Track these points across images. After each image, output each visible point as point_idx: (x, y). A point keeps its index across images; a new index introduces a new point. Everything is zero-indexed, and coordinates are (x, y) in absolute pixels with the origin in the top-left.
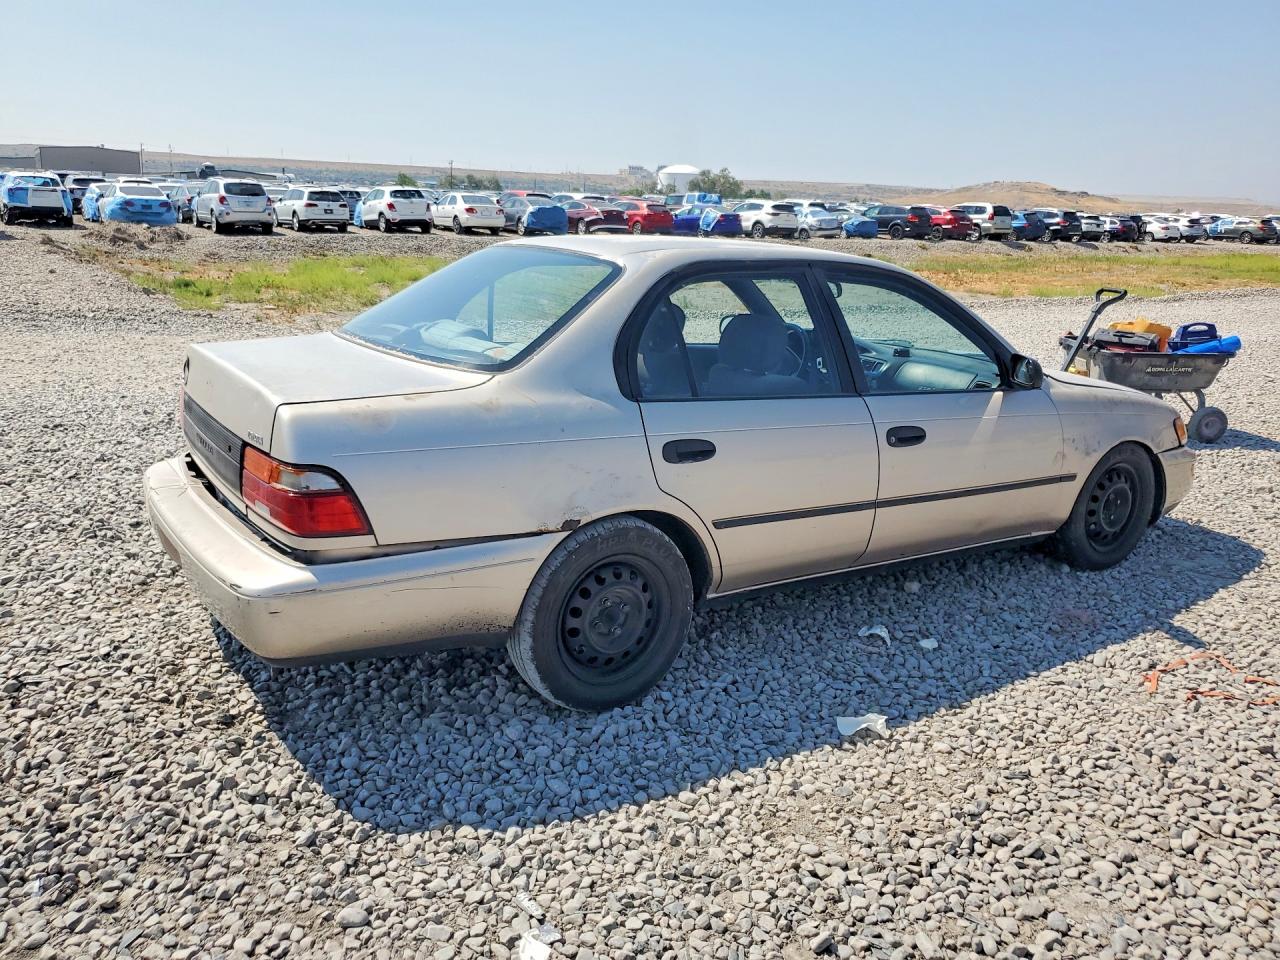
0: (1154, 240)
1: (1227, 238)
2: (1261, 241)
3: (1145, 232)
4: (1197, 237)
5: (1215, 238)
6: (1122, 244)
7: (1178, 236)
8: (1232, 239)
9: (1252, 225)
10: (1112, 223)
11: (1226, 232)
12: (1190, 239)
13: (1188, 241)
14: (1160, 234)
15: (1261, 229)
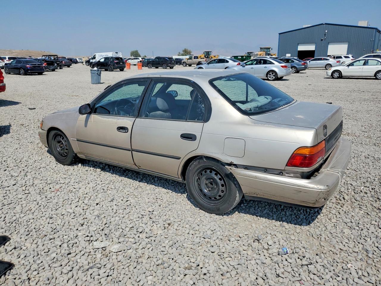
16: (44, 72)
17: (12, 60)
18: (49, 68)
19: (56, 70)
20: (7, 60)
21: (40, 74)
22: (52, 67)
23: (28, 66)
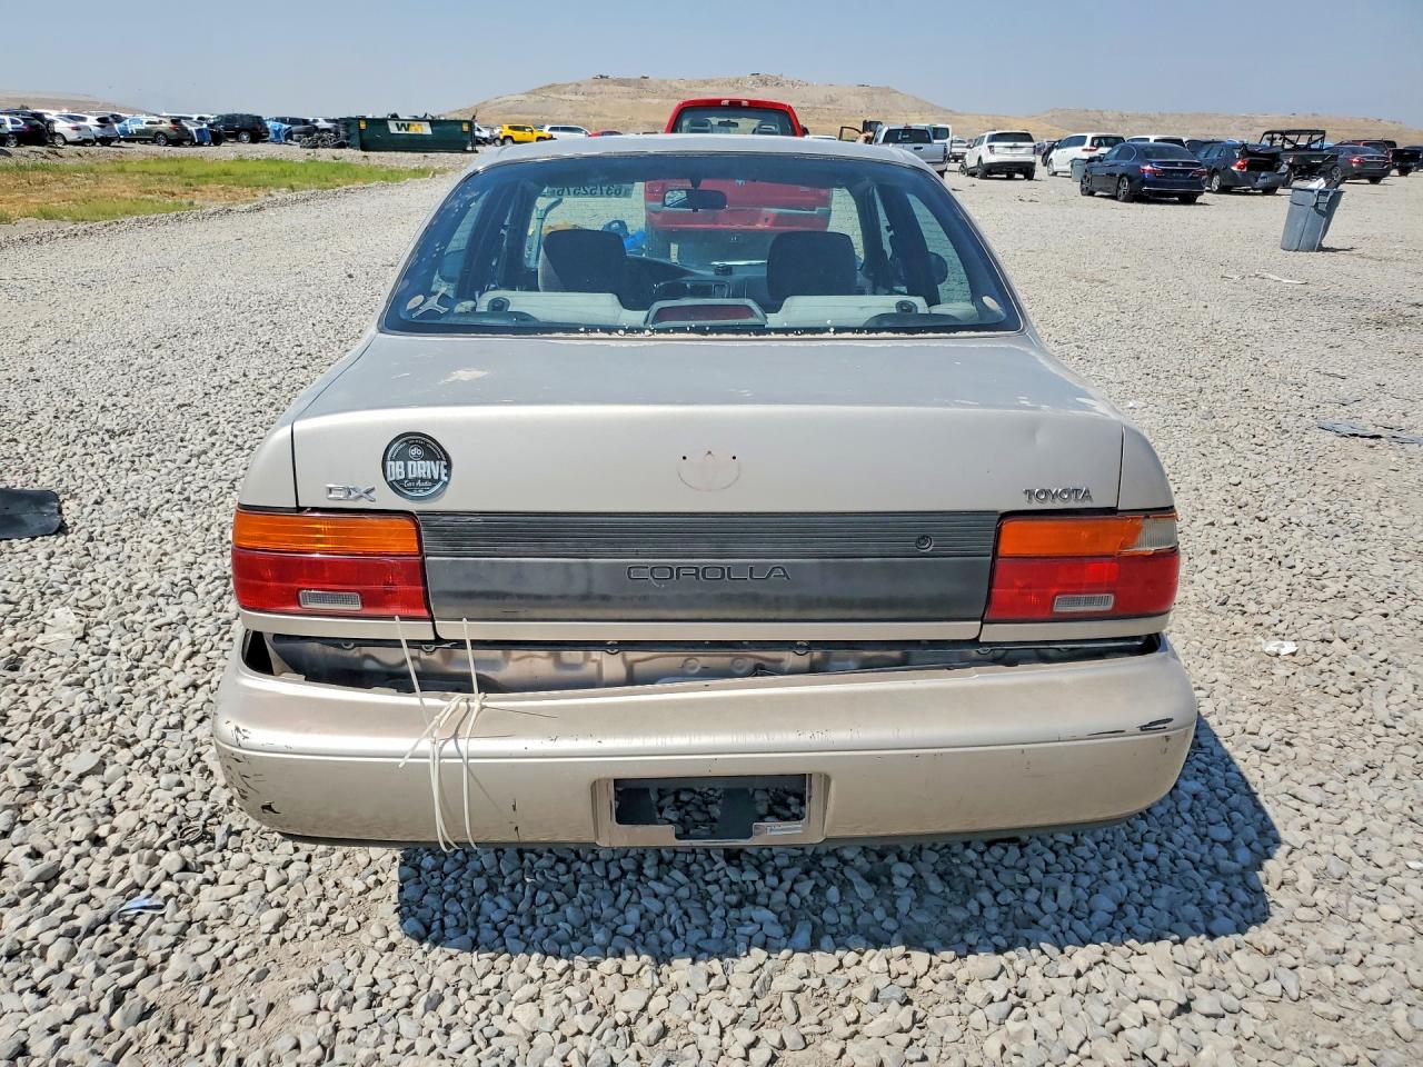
0: (66, 143)
1: (139, 140)
2: (177, 142)
3: (55, 134)
4: (112, 140)
5: (127, 140)
6: (36, 148)
7: (93, 138)
8: (145, 141)
9: (164, 125)
10: (13, 122)
11: (139, 132)
12: (105, 141)
13: (103, 144)
14: (72, 136)
15: (174, 129)
16: (1202, 193)
17: (1104, 150)
18: (1252, 180)
19: (1279, 191)
20: (1085, 147)
21: (1188, 199)
22: (1264, 178)
23: (1148, 167)
